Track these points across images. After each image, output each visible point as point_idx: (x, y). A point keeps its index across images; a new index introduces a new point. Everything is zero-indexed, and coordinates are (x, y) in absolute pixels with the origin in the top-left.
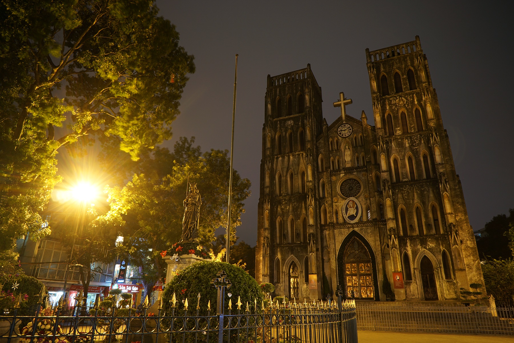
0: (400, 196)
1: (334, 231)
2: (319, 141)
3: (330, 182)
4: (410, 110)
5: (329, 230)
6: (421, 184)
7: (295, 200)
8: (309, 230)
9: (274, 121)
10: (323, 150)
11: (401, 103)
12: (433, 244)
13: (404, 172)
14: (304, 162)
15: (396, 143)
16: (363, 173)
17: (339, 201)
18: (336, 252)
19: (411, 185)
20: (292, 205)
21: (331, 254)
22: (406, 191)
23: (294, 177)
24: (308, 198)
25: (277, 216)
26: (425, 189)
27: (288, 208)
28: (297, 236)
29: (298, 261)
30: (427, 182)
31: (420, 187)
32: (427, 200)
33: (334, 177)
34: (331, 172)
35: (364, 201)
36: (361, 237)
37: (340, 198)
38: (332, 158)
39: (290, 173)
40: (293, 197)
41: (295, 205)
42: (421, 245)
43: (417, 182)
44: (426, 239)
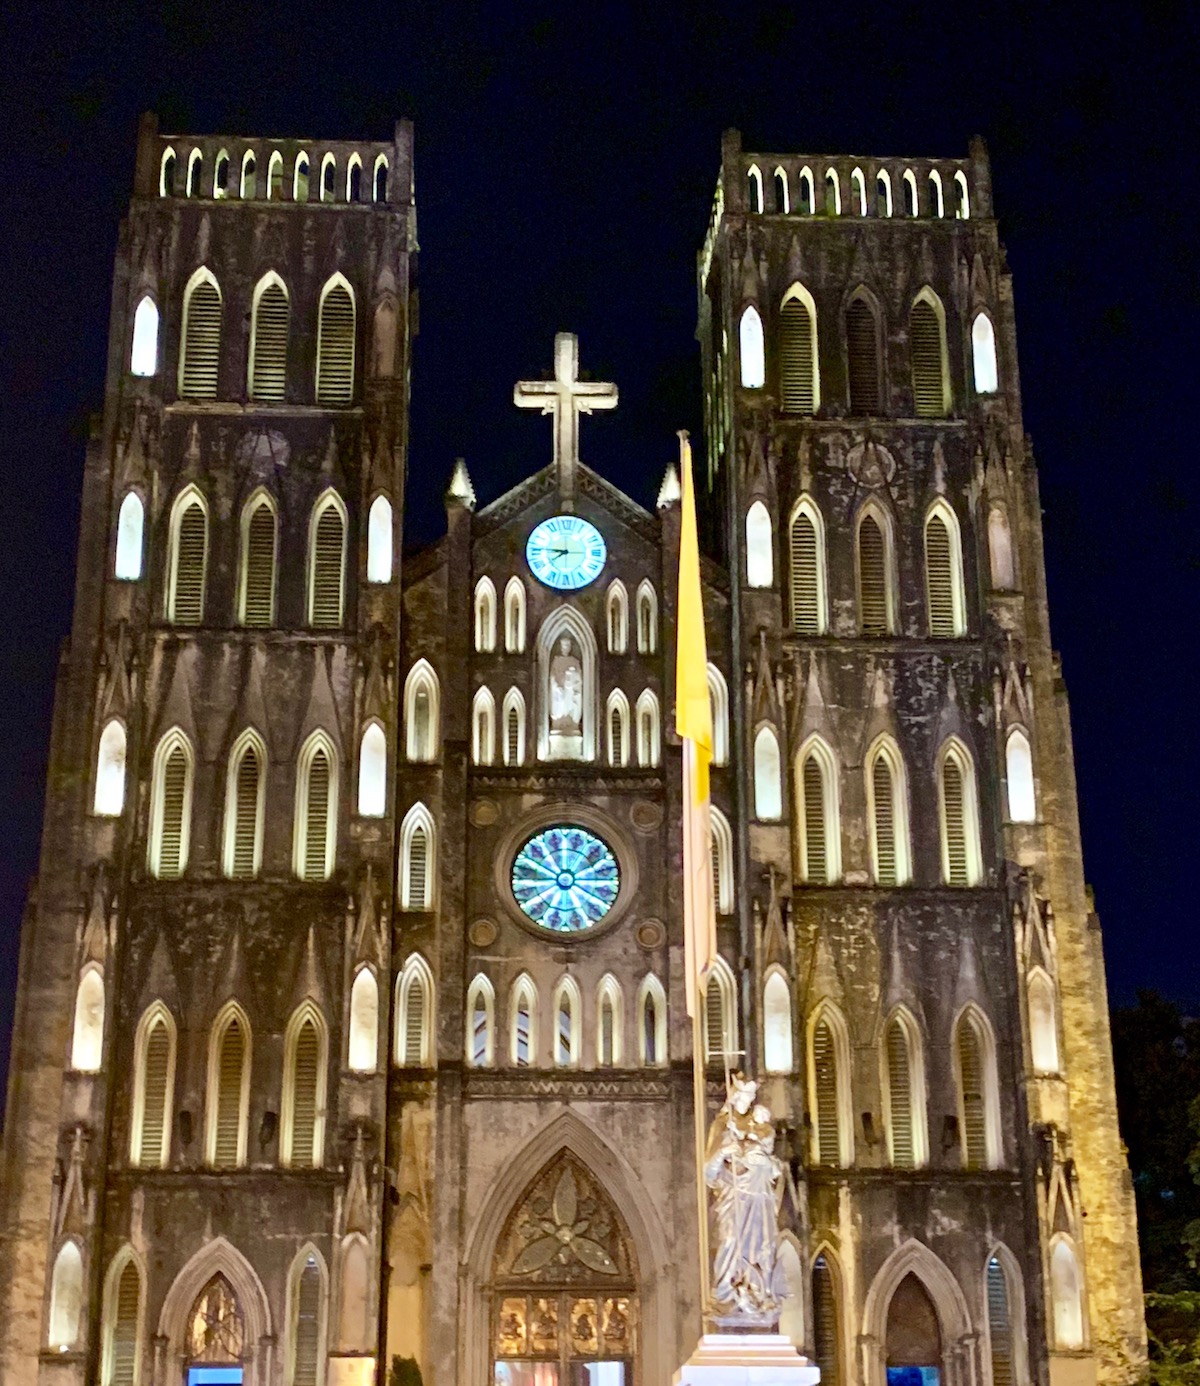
0: (824, 955)
1: (461, 1111)
2: (420, 586)
3: (463, 831)
4: (907, 521)
5: (433, 1103)
6: (927, 908)
7: (266, 914)
8: (347, 1101)
9: (167, 417)
10: (440, 639)
11: (872, 471)
12: (954, 1217)
13: (854, 836)
14: (338, 698)
15: (831, 678)
16: (639, 803)
17: (503, 948)
18: (462, 1233)
19: (881, 908)
20: (242, 942)
21: (438, 1239)
22: (853, 937)
23: (269, 778)
24: (357, 914)
25: (142, 1001)
26: (944, 939)
27: (214, 959)
28: (259, 1131)
29: (255, 1275)
30: (953, 902)
31: (920, 922)
32: (946, 995)
33: (483, 802)
34: (470, 777)
35: (635, 963)
36: (600, 1147)
37: (509, 927)
38: (483, 698)
39: (246, 748)
40: (253, 897)
41: (260, 944)
42: (902, 1221)
43: (911, 894)
44: (928, 1188)
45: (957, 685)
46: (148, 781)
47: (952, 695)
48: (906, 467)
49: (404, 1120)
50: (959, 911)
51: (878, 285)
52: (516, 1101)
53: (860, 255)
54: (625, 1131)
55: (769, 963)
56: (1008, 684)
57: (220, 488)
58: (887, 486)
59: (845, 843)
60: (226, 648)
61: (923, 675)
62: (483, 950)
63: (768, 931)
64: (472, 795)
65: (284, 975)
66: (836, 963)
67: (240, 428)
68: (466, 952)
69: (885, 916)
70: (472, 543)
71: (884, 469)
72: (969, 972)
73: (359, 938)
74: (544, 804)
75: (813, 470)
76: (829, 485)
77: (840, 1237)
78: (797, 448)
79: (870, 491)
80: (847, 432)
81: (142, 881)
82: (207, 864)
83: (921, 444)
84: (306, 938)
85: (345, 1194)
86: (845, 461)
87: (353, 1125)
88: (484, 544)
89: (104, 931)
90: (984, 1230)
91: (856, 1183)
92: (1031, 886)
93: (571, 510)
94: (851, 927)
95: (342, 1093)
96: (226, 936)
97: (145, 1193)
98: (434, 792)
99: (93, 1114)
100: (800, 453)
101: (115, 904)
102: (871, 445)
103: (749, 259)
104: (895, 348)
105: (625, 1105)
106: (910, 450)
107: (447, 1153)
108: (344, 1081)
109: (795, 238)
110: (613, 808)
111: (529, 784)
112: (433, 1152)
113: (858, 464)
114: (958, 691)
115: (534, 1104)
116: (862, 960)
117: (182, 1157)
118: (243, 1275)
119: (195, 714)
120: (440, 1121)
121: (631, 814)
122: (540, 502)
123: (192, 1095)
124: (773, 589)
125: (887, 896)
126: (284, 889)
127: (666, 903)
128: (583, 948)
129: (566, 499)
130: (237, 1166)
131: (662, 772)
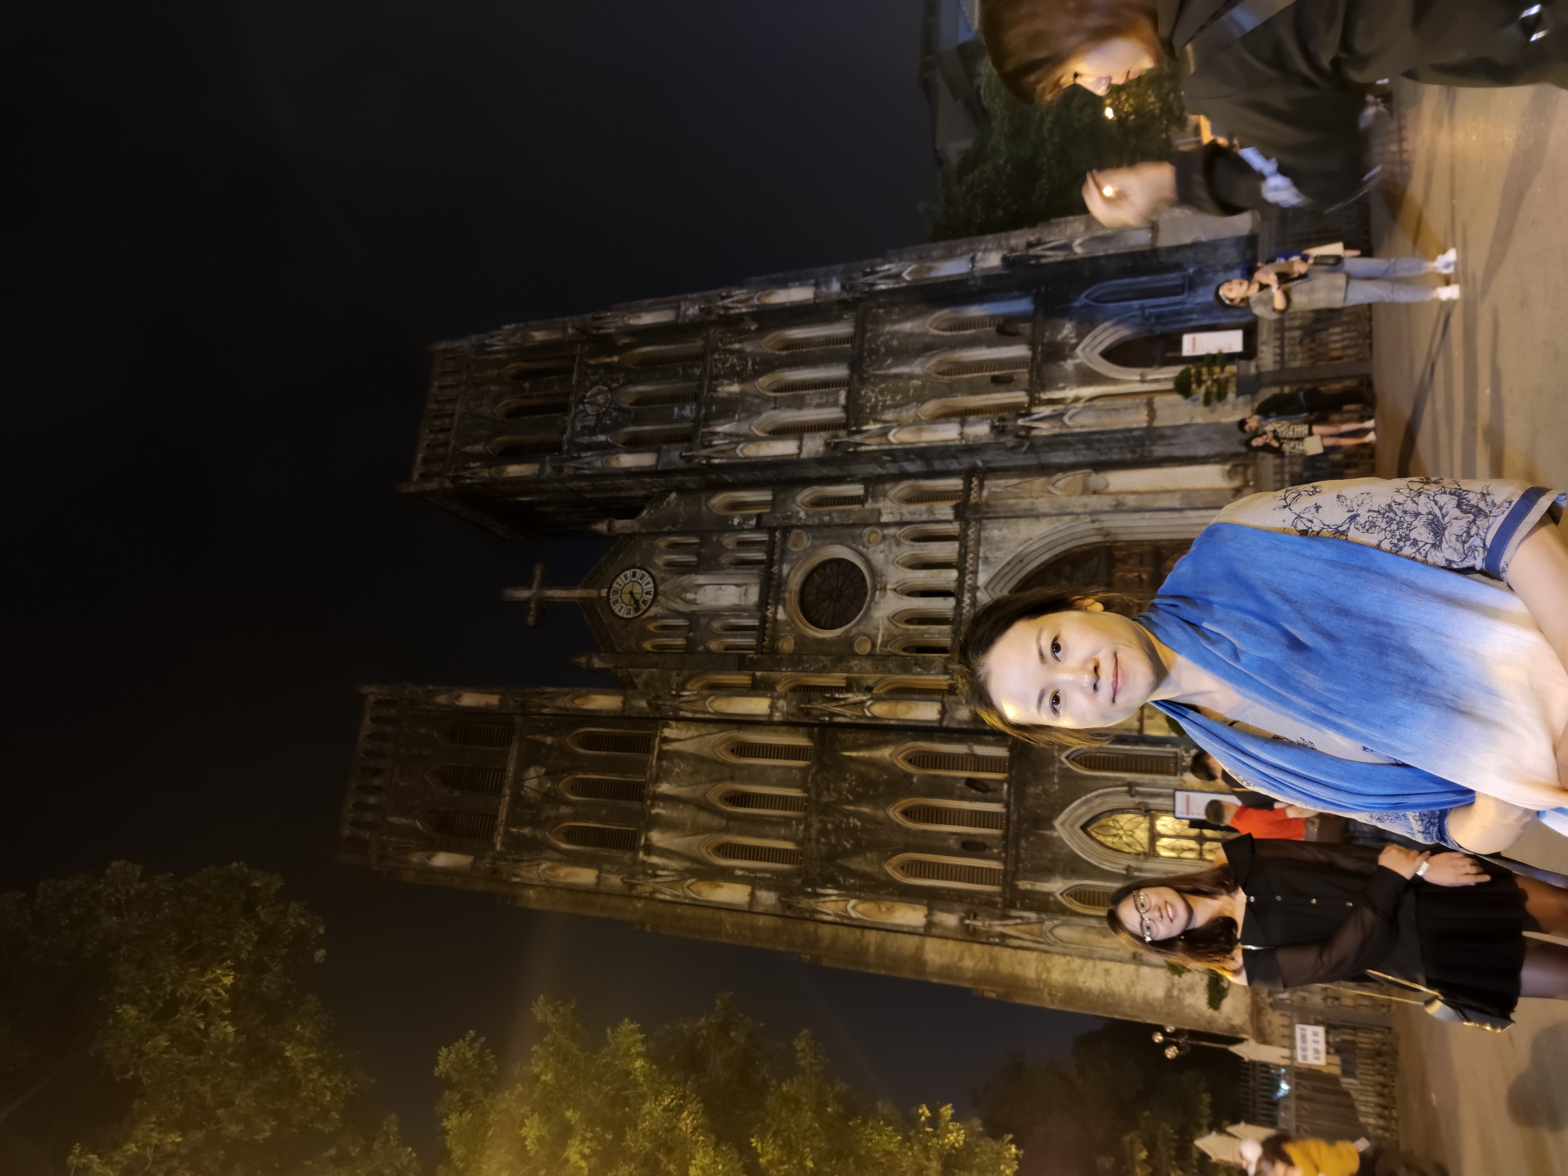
2: (638, 685)
3: (795, 657)
4: (633, 377)
6: (865, 354)
7: (832, 786)
8: (959, 722)
9: (503, 849)
10: (674, 674)
11: (600, 399)
12: (1062, 327)
13: (817, 400)
14: (696, 734)
15: (719, 418)
16: (789, 545)
17: (873, 632)
19: (863, 381)
20: (849, 803)
22: (880, 398)
23: (742, 782)
24: (833, 714)
25: (884, 879)
26: (886, 344)
27: (859, 824)
28: (980, 793)
29: (1084, 798)
31: (874, 358)
32: (920, 339)
33: (780, 644)
34: (762, 653)
35: (890, 546)
36: (1010, 567)
37: (860, 627)
38: (714, 646)
39: (720, 798)
40: (819, 795)
41: (851, 791)
42: (1064, 358)
43: (855, 365)
44: (1043, 344)
45: (732, 343)
46: (734, 868)
47: (737, 346)
48: (601, 380)
50: (869, 335)
51: (496, 401)
53: (478, 411)
54: (999, 549)
55: (888, 439)
56: (730, 305)
57: (553, 813)
58: (611, 390)
59: (819, 406)
60: (654, 811)
61: (723, 364)
62: (874, 645)
63: (868, 441)
64: (774, 651)
65: (873, 773)
66: (895, 406)
67: (518, 799)
68: (875, 655)
69: (867, 379)
70: (618, 653)
71: (600, 392)
72: (907, 326)
73: (848, 713)
74: (784, 606)
75: (595, 434)
76: (606, 424)
77: (1073, 397)
78: (581, 444)
79: (612, 400)
80: (576, 414)
81: (800, 875)
82: (794, 827)
83: (589, 371)
84: (850, 758)
86: (593, 415)
88: (620, 645)
89: (827, 899)
90: (1073, 307)
91: (1038, 387)
92: (852, 282)
93: (606, 590)
94: (873, 400)
95: (954, 725)
96: (843, 815)
97: (1020, 880)
98: (769, 676)
99: (955, 913)
100: (584, 442)
101: (810, 890)
102: (586, 401)
103: (467, 474)
104: (532, 390)
105: (982, 550)
106: (592, 378)
108: (945, 723)
109: (462, 450)
110: (790, 561)
111: (770, 615)
113: (596, 407)
114: (735, 342)
116: (895, 392)
117: (995, 851)
118: (1084, 809)
119: (693, 834)
121: (796, 550)
122: (599, 610)
123: (952, 842)
124: (658, 451)
125: (856, 378)
126: (816, 773)
127: (854, 525)
128: (878, 579)
129: (599, 593)
130: (1004, 810)
131: (771, 531)
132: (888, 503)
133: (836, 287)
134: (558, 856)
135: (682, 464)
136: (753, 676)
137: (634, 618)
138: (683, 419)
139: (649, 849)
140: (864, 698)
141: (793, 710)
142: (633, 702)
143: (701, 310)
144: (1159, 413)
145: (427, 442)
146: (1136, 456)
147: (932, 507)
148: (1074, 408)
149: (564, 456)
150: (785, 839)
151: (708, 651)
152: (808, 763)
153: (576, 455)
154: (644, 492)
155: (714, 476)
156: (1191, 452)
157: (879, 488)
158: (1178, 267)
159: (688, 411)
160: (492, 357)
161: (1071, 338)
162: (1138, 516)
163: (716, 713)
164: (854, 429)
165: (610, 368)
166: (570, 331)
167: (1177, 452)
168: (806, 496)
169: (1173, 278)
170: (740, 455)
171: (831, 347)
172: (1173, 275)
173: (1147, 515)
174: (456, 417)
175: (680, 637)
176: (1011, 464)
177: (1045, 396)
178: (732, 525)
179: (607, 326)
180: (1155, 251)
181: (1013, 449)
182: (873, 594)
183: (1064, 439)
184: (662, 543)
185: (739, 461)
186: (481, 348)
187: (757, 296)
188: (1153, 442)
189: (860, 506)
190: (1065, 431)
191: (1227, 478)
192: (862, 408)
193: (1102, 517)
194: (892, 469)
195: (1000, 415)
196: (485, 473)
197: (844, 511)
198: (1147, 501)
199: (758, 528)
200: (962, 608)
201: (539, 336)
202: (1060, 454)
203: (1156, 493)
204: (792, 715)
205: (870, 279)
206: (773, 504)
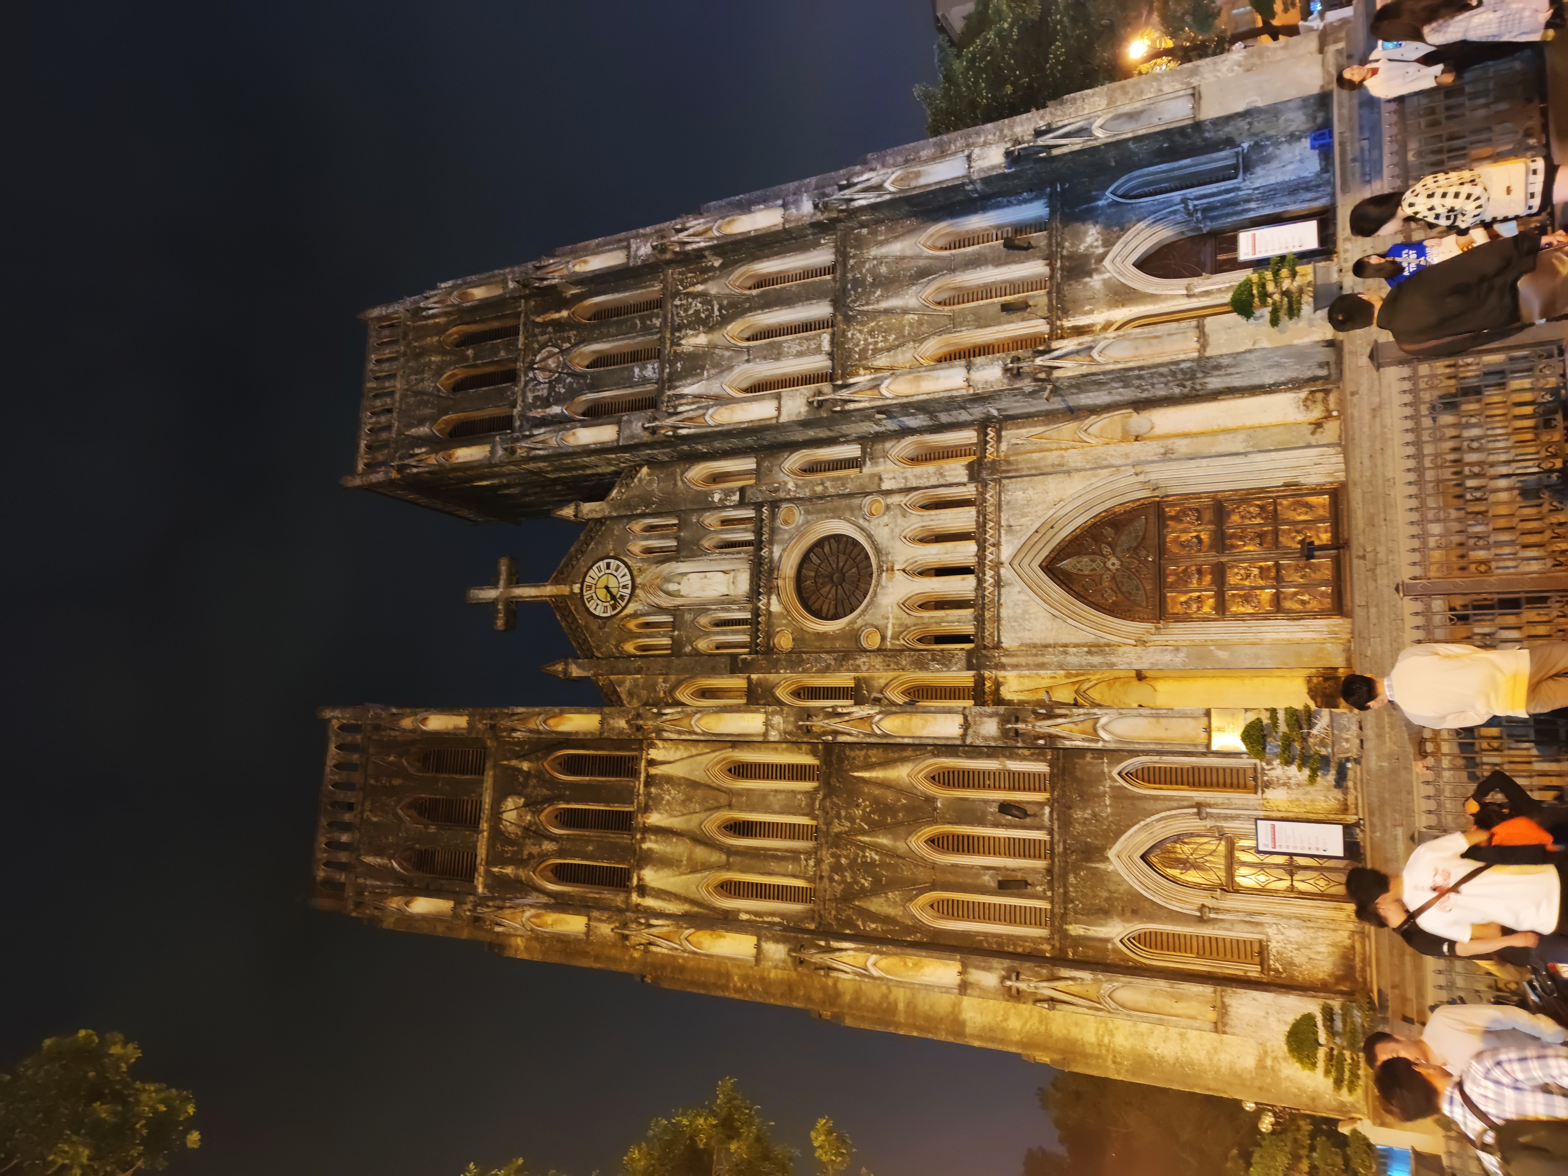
1: (1007, 650)
3: (795, 657)
4: (584, 335)
5: (1001, 674)
6: (849, 286)
7: (843, 813)
8: (985, 739)
9: (486, 891)
11: (552, 363)
12: (1085, 233)
13: (796, 348)
14: (685, 755)
15: (685, 378)
16: (779, 523)
17: (880, 622)
18: (1108, 645)
19: (848, 320)
20: (864, 833)
21: (1111, 666)
22: (870, 340)
23: (741, 810)
24: (836, 733)
25: (910, 924)
26: (873, 271)
27: (877, 858)
28: (1016, 819)
29: (1142, 823)
30: (845, 266)
31: (860, 290)
32: (913, 263)
33: (776, 641)
34: (757, 653)
35: (895, 517)
36: (1039, 535)
37: (867, 617)
38: (702, 645)
39: (719, 827)
40: (829, 824)
41: (865, 818)
42: (1090, 275)
43: (839, 301)
44: (1062, 257)
45: (694, 285)
46: (739, 911)
47: (700, 288)
48: (550, 340)
49: (1015, 697)
50: (852, 262)
51: (438, 373)
52: (1000, 605)
53: (420, 387)
54: (1024, 515)
55: (880, 393)
56: (687, 240)
57: (535, 850)
58: (562, 352)
59: (800, 354)
60: (645, 846)
61: (686, 311)
62: (883, 638)
63: (857, 397)
64: (769, 649)
65: (890, 797)
66: (889, 350)
67: (497, 834)
68: (885, 650)
69: (854, 317)
70: (598, 658)
71: (551, 355)
72: (896, 248)
73: (855, 731)
74: (778, 595)
75: (549, 405)
76: (560, 393)
77: (1103, 323)
78: (534, 418)
79: (565, 363)
80: (527, 383)
81: (813, 919)
82: (804, 862)
83: (536, 331)
84: (862, 780)
85: (1064, 738)
86: (545, 383)
87: (1005, 733)
88: (598, 648)
89: (844, 953)
90: (1097, 207)
91: (1060, 313)
92: (826, 199)
93: (579, 585)
94: (862, 343)
95: (978, 742)
96: (858, 847)
97: (1071, 924)
98: (767, 680)
99: (996, 969)
100: (538, 416)
101: (823, 943)
102: (536, 366)
103: (413, 462)
104: (476, 357)
105: (1004, 516)
106: (540, 338)
107: (1040, 660)
108: (969, 741)
109: (407, 433)
110: (781, 542)
111: (763, 607)
112: (1042, 672)
113: (547, 374)
114: (697, 283)
115: (1003, 590)
116: (887, 331)
117: (1039, 888)
118: (1143, 835)
119: (690, 872)
120: (1015, 667)
121: (787, 528)
122: (573, 608)
123: (986, 878)
124: (618, 423)
125: (840, 318)
126: (824, 798)
127: (851, 495)
128: (884, 558)
129: (572, 589)
130: (1048, 838)
131: (758, 506)
132: (890, 466)
133: (807, 207)
134: (544, 899)
135: (646, 437)
136: (749, 679)
137: (612, 616)
138: (645, 381)
139: (643, 890)
140: (872, 712)
141: (790, 727)
142: (611, 721)
143: (654, 248)
144: (1212, 339)
145: (369, 427)
146: (1186, 391)
147: (941, 468)
148: (1105, 338)
149: (516, 435)
150: (794, 876)
151: (697, 653)
152: (815, 784)
153: (527, 433)
154: (613, 468)
155: (685, 447)
156: (1256, 381)
157: (879, 447)
158: (1230, 142)
159: (650, 370)
160: (431, 321)
161: (1097, 247)
162: (1192, 464)
163: (704, 733)
164: (839, 382)
165: (559, 325)
166: (511, 285)
167: (1237, 382)
168: (795, 462)
169: (1223, 158)
170: (711, 423)
171: (810, 280)
172: (1223, 154)
173: (1204, 462)
174: (397, 396)
175: (663, 636)
176: (1032, 410)
177: (1068, 323)
178: (713, 501)
179: (549, 276)
180: (1198, 126)
181: (1031, 394)
182: (880, 576)
183: (1094, 378)
184: (637, 526)
185: (709, 430)
186: (416, 312)
187: (716, 225)
188: (1206, 374)
189: (858, 470)
190: (1094, 369)
191: (1302, 408)
192: (849, 353)
193: (1148, 468)
194: (891, 425)
195: (1014, 353)
196: (432, 460)
197: (839, 478)
198: (1203, 445)
199: (742, 503)
200: (984, 589)
201: (479, 293)
202: (1091, 394)
203: (1214, 433)
204: (790, 733)
205: (847, 193)
206: (757, 473)
